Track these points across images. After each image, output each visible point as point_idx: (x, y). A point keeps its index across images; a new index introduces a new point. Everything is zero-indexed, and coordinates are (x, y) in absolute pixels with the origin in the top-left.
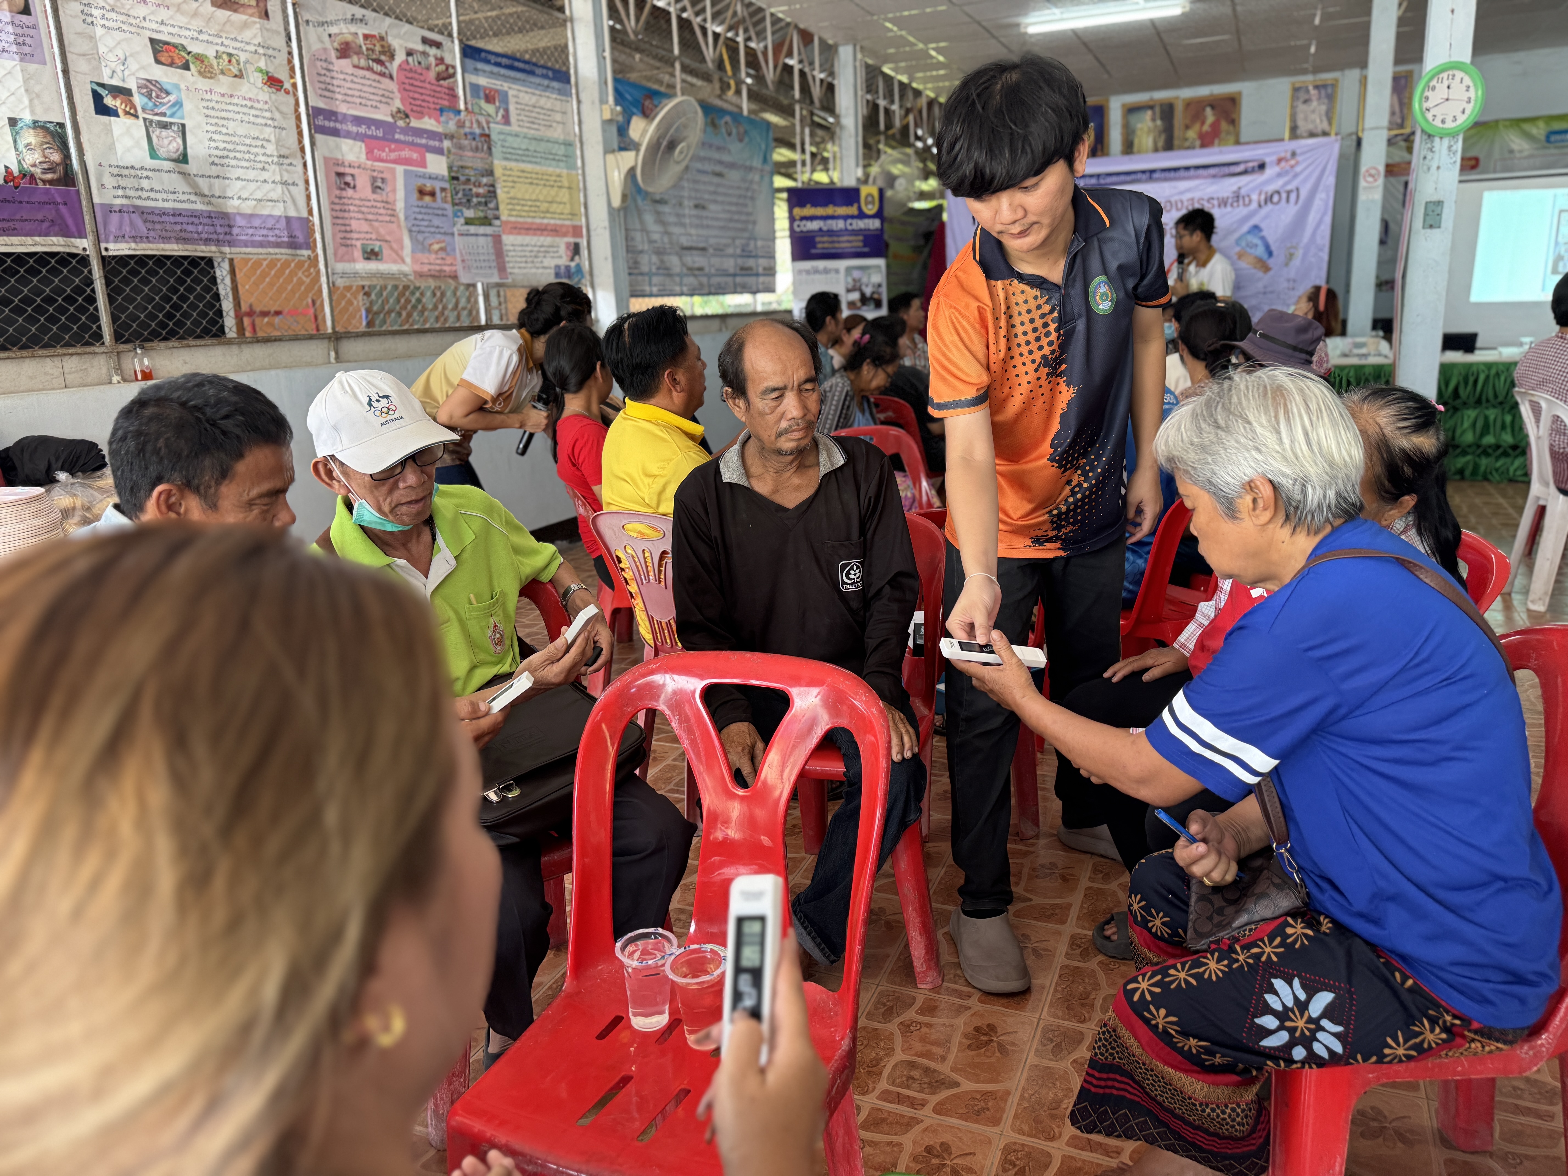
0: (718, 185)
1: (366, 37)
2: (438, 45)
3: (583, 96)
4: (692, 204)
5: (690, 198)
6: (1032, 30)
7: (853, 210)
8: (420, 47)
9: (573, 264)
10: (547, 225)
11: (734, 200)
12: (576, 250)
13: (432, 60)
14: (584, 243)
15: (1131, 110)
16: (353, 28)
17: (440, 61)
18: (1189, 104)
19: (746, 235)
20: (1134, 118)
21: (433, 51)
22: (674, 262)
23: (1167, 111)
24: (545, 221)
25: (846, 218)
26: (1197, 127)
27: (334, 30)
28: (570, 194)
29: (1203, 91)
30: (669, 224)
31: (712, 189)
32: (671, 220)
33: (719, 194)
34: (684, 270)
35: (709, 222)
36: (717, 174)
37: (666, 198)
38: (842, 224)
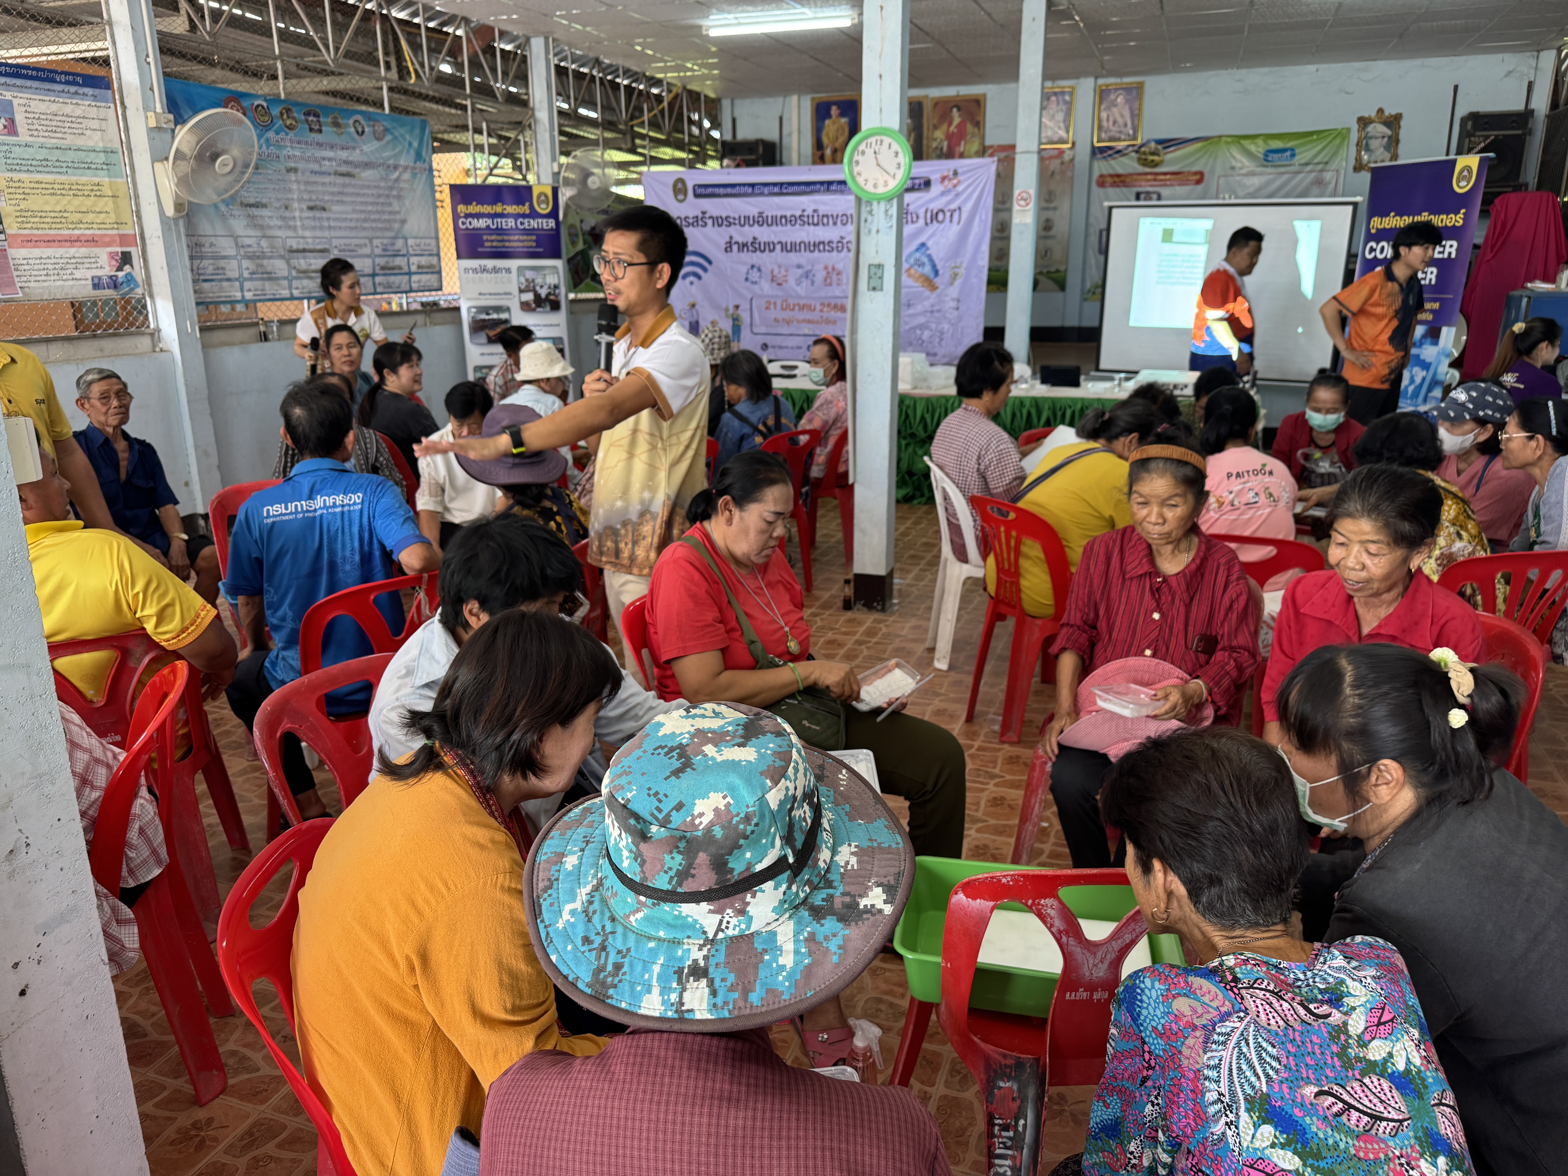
0: (344, 185)
3: (127, 102)
4: (304, 206)
5: (301, 200)
6: (713, 33)
7: (526, 209)
9: (120, 274)
10: (79, 236)
11: (371, 200)
12: (126, 259)
14: (135, 252)
18: (937, 103)
19: (392, 234)
22: (280, 266)
23: (916, 110)
24: (77, 232)
25: (517, 216)
26: (944, 127)
28: (115, 203)
29: (949, 92)
30: (270, 227)
31: (336, 189)
32: (272, 223)
33: (347, 194)
34: (294, 273)
35: (332, 224)
36: (343, 175)
37: (264, 201)
38: (512, 222)
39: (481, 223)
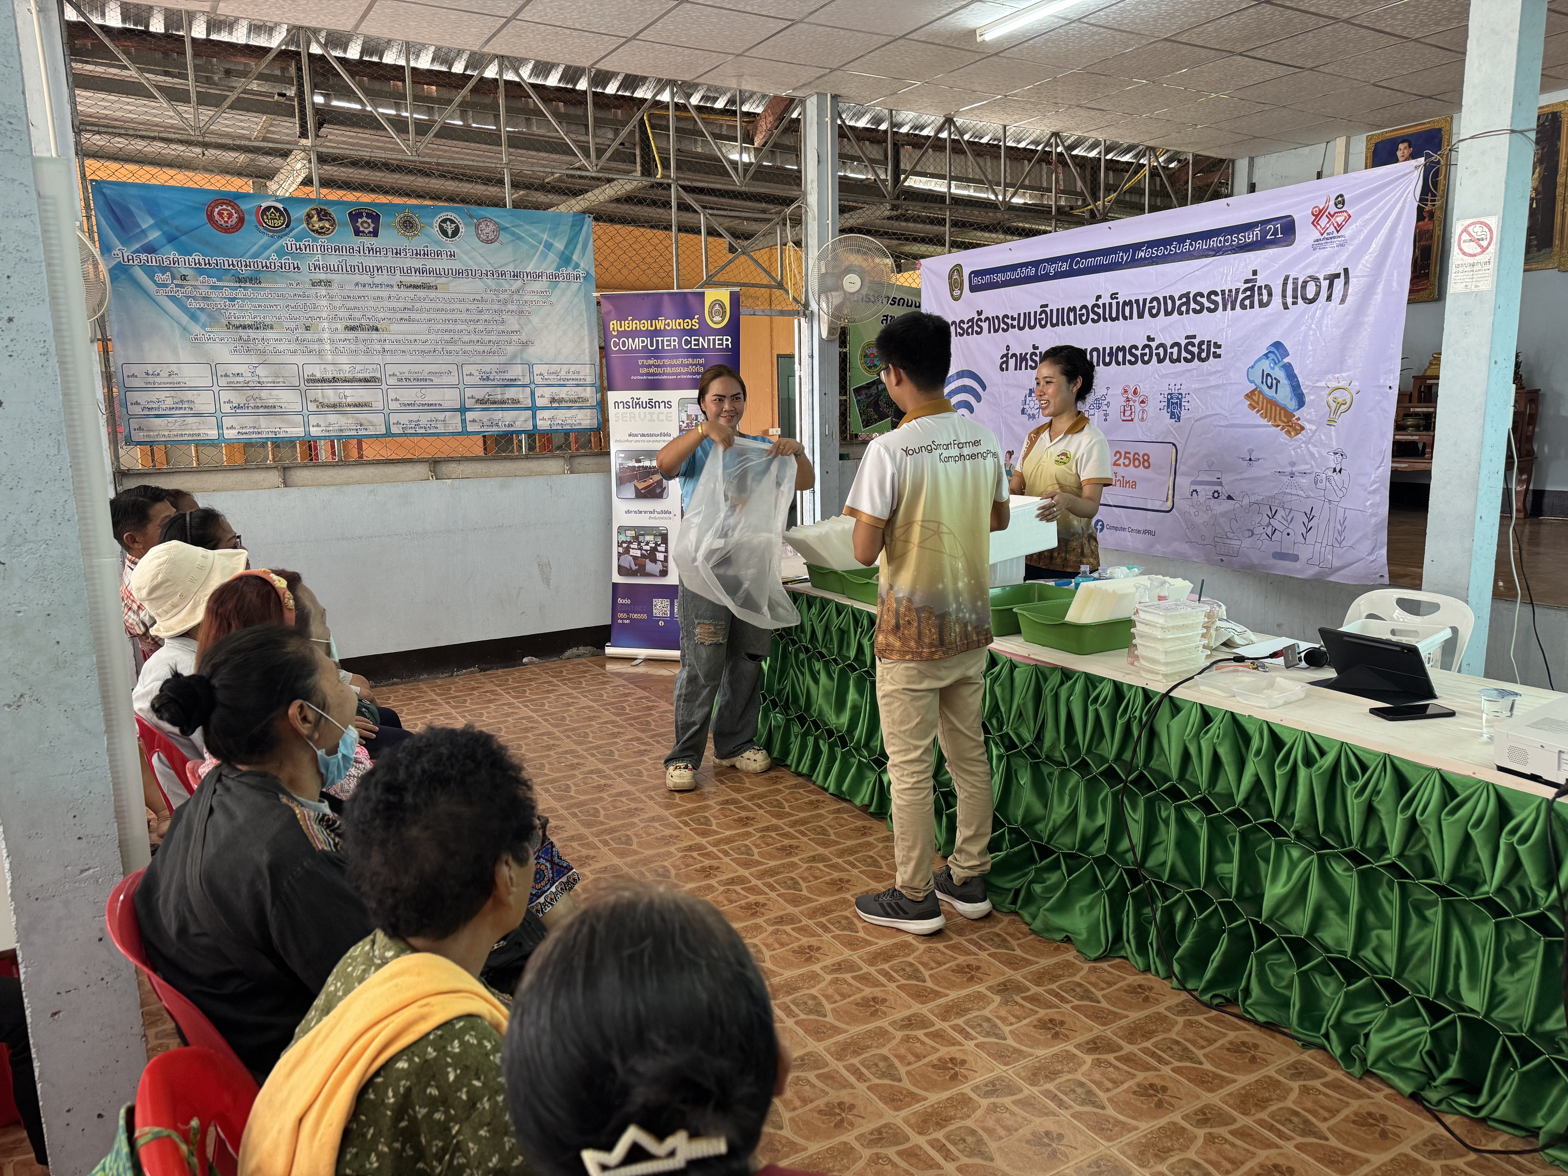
0: (417, 300)
7: (692, 323)
25: (682, 333)
30: (277, 352)
31: (401, 305)
32: (281, 347)
33: (420, 310)
34: (312, 407)
35: (387, 347)
36: (416, 287)
37: (268, 321)
38: (674, 342)
39: (638, 344)
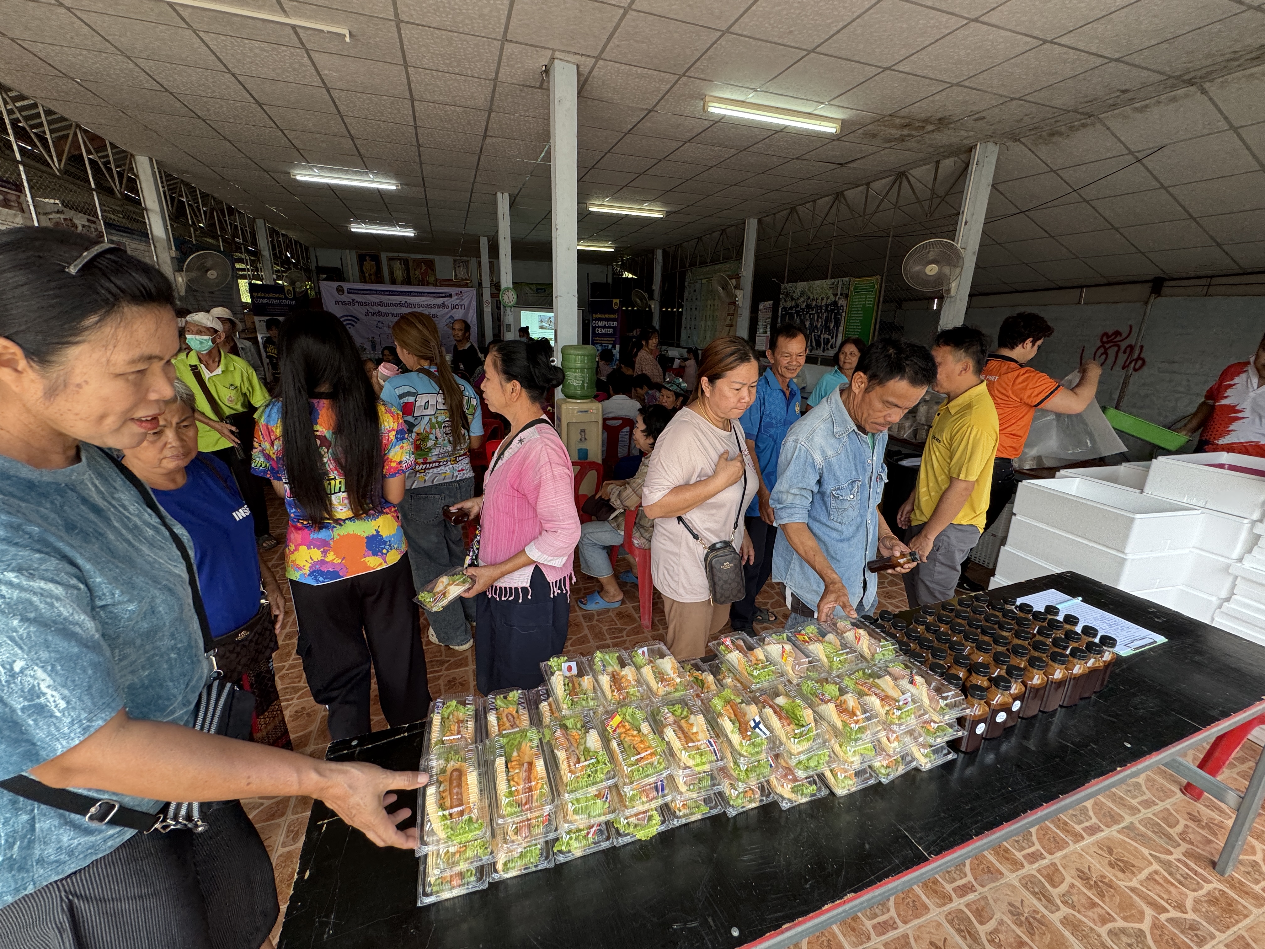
1: (65, 219)
2: (94, 222)
3: (157, 245)
6: (355, 231)
7: (282, 296)
8: (87, 224)
13: (93, 230)
15: (390, 259)
16: (58, 215)
17: (96, 230)
18: (414, 260)
20: (392, 263)
21: (93, 225)
23: (406, 262)
25: (280, 299)
26: (419, 270)
27: (51, 216)
29: (420, 256)
38: (278, 301)
39: (265, 301)
